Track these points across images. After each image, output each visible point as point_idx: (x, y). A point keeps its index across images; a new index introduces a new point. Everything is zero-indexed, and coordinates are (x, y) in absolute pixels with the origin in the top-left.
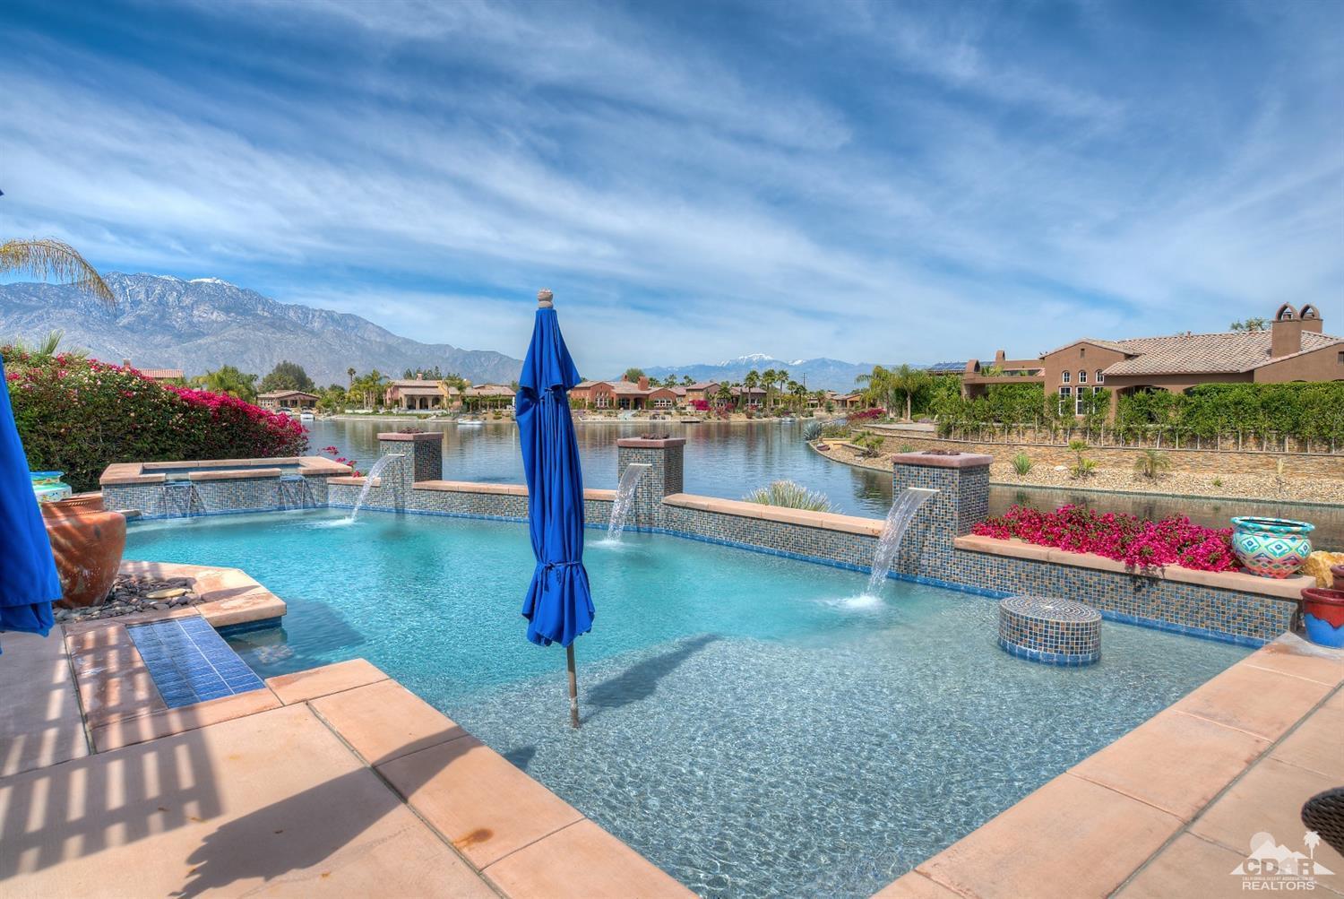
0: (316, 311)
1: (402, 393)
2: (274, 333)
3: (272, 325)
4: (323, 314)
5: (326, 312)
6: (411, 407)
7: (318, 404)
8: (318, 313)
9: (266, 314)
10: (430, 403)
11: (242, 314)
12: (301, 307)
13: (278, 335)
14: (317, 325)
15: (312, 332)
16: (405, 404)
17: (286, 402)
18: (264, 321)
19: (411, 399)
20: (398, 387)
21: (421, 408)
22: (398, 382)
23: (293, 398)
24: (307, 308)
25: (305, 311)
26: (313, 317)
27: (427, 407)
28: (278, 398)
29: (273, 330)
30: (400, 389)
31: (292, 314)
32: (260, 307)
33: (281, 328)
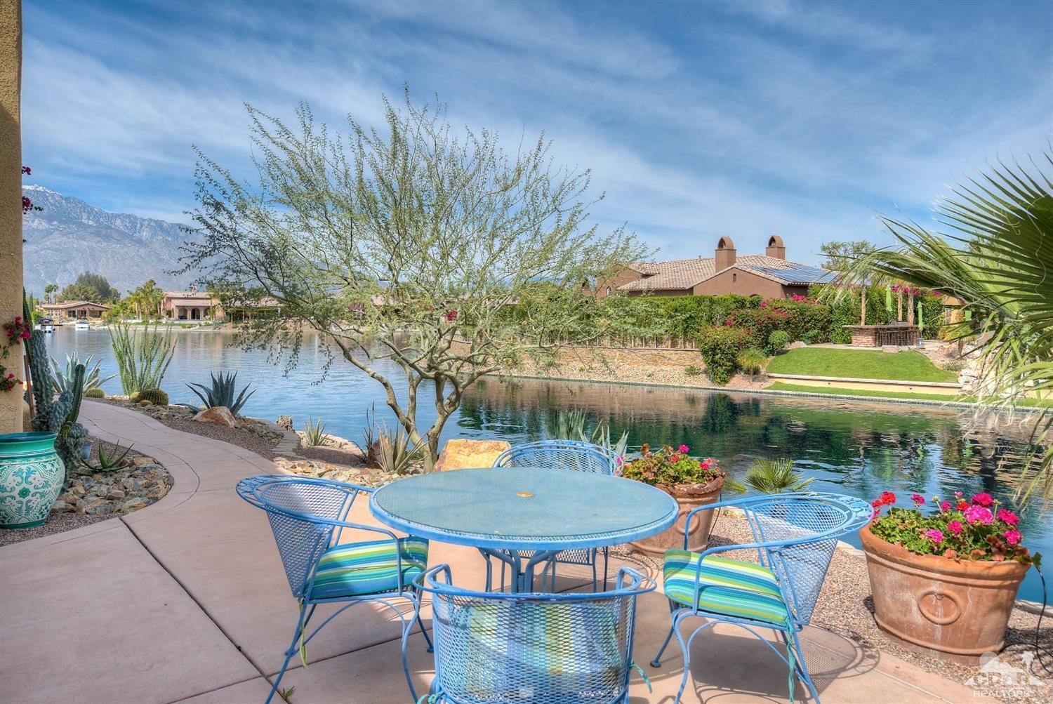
0: (144, 220)
1: (174, 305)
2: (99, 242)
3: (98, 234)
4: (152, 224)
5: (155, 221)
6: (183, 317)
7: (104, 314)
8: (146, 223)
9: (91, 223)
10: (202, 314)
11: (65, 222)
12: (129, 216)
13: (104, 244)
14: (145, 234)
15: (140, 242)
16: (176, 314)
17: (74, 312)
18: (89, 230)
19: (183, 310)
20: (170, 299)
21: (193, 317)
22: (171, 294)
23: (81, 309)
24: (135, 218)
25: (133, 220)
26: (142, 226)
27: (199, 318)
28: (66, 309)
29: (99, 239)
30: (172, 300)
31: (118, 222)
32: (85, 215)
33: (107, 238)
